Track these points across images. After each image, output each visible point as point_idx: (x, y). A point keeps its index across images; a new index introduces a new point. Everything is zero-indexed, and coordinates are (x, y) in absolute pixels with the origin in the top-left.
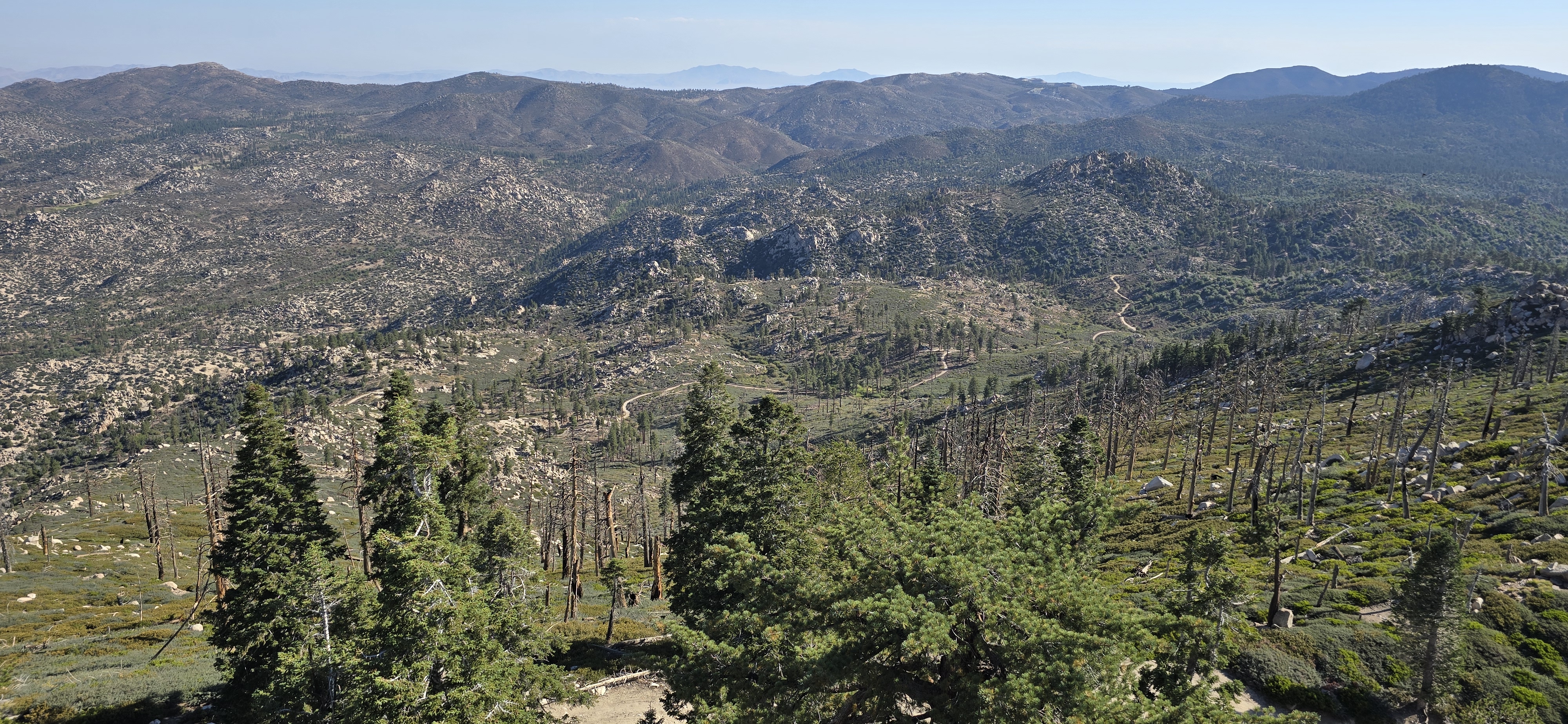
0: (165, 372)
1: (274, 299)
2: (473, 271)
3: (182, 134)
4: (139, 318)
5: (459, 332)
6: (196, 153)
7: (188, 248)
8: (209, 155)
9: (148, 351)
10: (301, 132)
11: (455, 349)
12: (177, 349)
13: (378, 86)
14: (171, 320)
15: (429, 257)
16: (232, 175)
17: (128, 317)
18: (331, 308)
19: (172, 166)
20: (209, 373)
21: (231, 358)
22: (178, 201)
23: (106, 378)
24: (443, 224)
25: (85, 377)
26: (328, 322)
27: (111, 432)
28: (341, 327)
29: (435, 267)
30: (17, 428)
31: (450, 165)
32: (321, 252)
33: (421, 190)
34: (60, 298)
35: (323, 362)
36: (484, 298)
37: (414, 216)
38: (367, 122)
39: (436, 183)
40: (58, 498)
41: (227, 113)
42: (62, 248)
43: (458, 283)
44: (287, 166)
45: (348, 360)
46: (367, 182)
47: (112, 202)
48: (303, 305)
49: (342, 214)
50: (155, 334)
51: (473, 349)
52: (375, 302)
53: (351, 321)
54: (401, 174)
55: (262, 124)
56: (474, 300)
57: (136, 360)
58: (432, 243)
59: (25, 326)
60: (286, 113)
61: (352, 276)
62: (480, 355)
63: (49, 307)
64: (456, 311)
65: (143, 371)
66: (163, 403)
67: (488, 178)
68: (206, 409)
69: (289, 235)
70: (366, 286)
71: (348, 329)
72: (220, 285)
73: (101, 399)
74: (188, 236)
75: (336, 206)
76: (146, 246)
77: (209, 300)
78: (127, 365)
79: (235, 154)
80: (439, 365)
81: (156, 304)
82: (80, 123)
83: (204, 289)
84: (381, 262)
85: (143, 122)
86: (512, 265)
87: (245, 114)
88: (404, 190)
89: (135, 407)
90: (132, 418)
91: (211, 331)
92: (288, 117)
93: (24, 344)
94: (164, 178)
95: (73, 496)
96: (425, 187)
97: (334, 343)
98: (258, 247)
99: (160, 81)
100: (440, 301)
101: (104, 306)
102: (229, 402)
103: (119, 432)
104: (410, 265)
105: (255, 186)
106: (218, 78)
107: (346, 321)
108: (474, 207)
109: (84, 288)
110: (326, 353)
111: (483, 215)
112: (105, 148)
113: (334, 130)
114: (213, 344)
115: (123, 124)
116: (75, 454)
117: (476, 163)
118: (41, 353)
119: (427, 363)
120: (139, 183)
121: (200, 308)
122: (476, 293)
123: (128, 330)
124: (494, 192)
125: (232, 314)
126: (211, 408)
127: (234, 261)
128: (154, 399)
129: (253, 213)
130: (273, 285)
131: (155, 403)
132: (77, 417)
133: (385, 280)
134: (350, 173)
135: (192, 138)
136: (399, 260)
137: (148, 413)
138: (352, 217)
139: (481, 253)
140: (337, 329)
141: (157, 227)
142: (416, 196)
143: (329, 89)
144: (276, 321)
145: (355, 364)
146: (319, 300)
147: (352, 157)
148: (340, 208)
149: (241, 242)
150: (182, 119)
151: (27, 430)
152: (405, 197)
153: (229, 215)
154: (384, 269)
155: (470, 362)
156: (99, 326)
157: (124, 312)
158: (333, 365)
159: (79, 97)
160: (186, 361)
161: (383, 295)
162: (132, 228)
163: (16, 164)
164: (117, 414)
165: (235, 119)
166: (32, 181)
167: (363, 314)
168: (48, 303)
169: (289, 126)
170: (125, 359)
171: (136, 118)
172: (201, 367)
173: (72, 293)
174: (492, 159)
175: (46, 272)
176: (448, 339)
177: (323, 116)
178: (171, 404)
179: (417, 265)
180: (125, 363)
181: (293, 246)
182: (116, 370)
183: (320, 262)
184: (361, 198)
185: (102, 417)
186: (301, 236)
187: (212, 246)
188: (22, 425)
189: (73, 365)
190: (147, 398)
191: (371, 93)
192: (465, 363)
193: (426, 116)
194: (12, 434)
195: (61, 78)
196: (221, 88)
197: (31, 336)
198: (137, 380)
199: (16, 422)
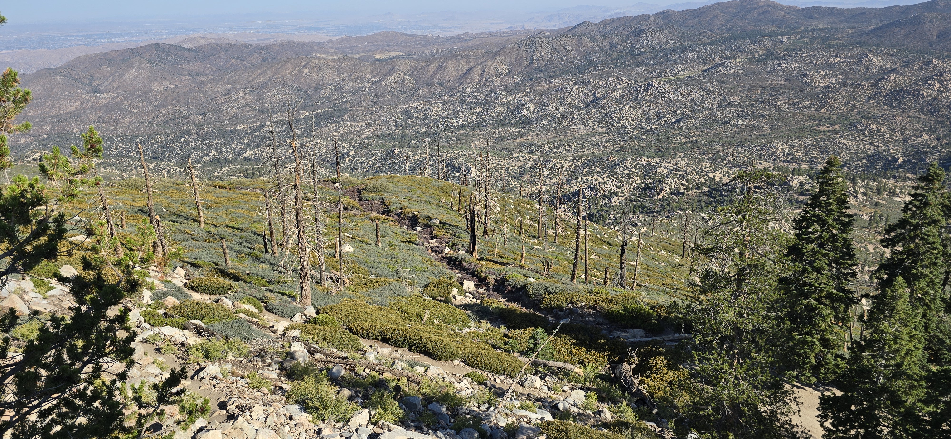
0: (695, 173)
1: (763, 142)
2: (905, 140)
3: (735, 40)
4: (689, 142)
5: (884, 181)
6: (740, 51)
7: (723, 106)
8: (747, 52)
9: (689, 161)
10: (806, 40)
11: (879, 191)
12: (703, 162)
13: (867, 9)
14: (704, 146)
15: (874, 127)
16: (757, 65)
17: (683, 141)
18: (797, 152)
19: (725, 59)
20: (717, 179)
21: (731, 172)
22: (724, 79)
23: (666, 171)
24: (891, 105)
25: (656, 169)
26: (793, 160)
27: (664, 199)
28: (801, 165)
29: (876, 134)
30: (623, 188)
31: (907, 64)
32: (800, 116)
33: (880, 80)
34: (654, 127)
35: (785, 183)
36: (909, 160)
37: (870, 98)
38: (852, 33)
39: (893, 76)
40: (635, 225)
41: (763, 28)
42: (661, 101)
43: (891, 147)
44: (791, 61)
45: (802, 185)
46: (842, 73)
47: (689, 77)
48: (780, 148)
49: (819, 93)
50: (694, 153)
51: (893, 193)
52: (827, 152)
53: (808, 162)
54: (867, 69)
55: (782, 35)
56: (901, 160)
57: (682, 165)
58: (879, 117)
59: (635, 138)
60: (799, 28)
61: (816, 133)
62: (897, 199)
63: (648, 131)
64: (884, 166)
65: (684, 171)
66: (692, 189)
67: (937, 75)
68: (712, 197)
69: (782, 104)
70: (823, 140)
71: (805, 166)
72: (735, 129)
73: (662, 181)
74: (724, 99)
75: (816, 88)
76: (700, 103)
77: (727, 137)
78: (677, 166)
79: (762, 52)
80: (864, 200)
81: (699, 136)
82: (684, 34)
83: (725, 131)
84: (838, 127)
85: (716, 33)
86: (938, 139)
87: (774, 28)
88: (867, 80)
89: (677, 189)
90: (674, 194)
91: (723, 155)
92: (800, 30)
93: (633, 148)
94: (719, 65)
95: (642, 226)
96: (884, 78)
97: (796, 173)
98: (762, 109)
99: (730, 9)
100: (874, 158)
101: (673, 133)
102: (726, 196)
103: (667, 200)
104: (858, 131)
105: (769, 72)
106: (763, 6)
107: (805, 161)
108: (918, 95)
109: (666, 123)
110: (789, 178)
111: (925, 101)
112: (693, 48)
113: (828, 39)
114: (723, 162)
115: (705, 34)
116: (645, 206)
117: (928, 63)
118: (638, 153)
119: (856, 197)
120: (705, 68)
121: (721, 141)
122: (904, 155)
123: (682, 148)
124: (938, 85)
125: (737, 147)
126: (715, 197)
127: (746, 116)
128: (687, 186)
129: (763, 88)
130: (765, 133)
131: (687, 189)
132: (649, 188)
133: (838, 138)
134: (831, 67)
135: (740, 43)
136: (851, 126)
137: (683, 193)
138: (825, 96)
139: (915, 128)
140: (797, 166)
141: (709, 93)
142: (876, 84)
143: (832, 12)
144: (762, 155)
145: (805, 188)
146: (791, 145)
147: (836, 56)
148: (819, 89)
149: (752, 105)
150: (737, 31)
151: (627, 190)
152: (866, 85)
153: (750, 89)
154: (839, 132)
155: (888, 202)
156: (668, 144)
157: (682, 138)
158: (791, 186)
159: (687, 19)
160: (707, 169)
161: (834, 148)
162: (696, 92)
163: (649, 55)
164: (668, 191)
165: (767, 32)
166: (655, 64)
167: (816, 158)
168: (648, 128)
169: (799, 36)
170: (677, 163)
171: (712, 31)
172: (714, 174)
173: (660, 124)
174: (943, 61)
175: (651, 112)
176: (875, 183)
177: (823, 29)
178: (695, 191)
179: (863, 131)
180: (676, 166)
181: (783, 111)
182: (671, 168)
183: (797, 122)
184: (835, 84)
185: (661, 191)
186: (789, 105)
187: (736, 106)
188: (625, 187)
189: (652, 161)
190: (684, 185)
191: (861, 14)
192: (884, 202)
193: (897, 29)
194: (620, 191)
195: (680, 9)
196: (763, 12)
197: (637, 144)
198: (680, 175)
199: (623, 185)
